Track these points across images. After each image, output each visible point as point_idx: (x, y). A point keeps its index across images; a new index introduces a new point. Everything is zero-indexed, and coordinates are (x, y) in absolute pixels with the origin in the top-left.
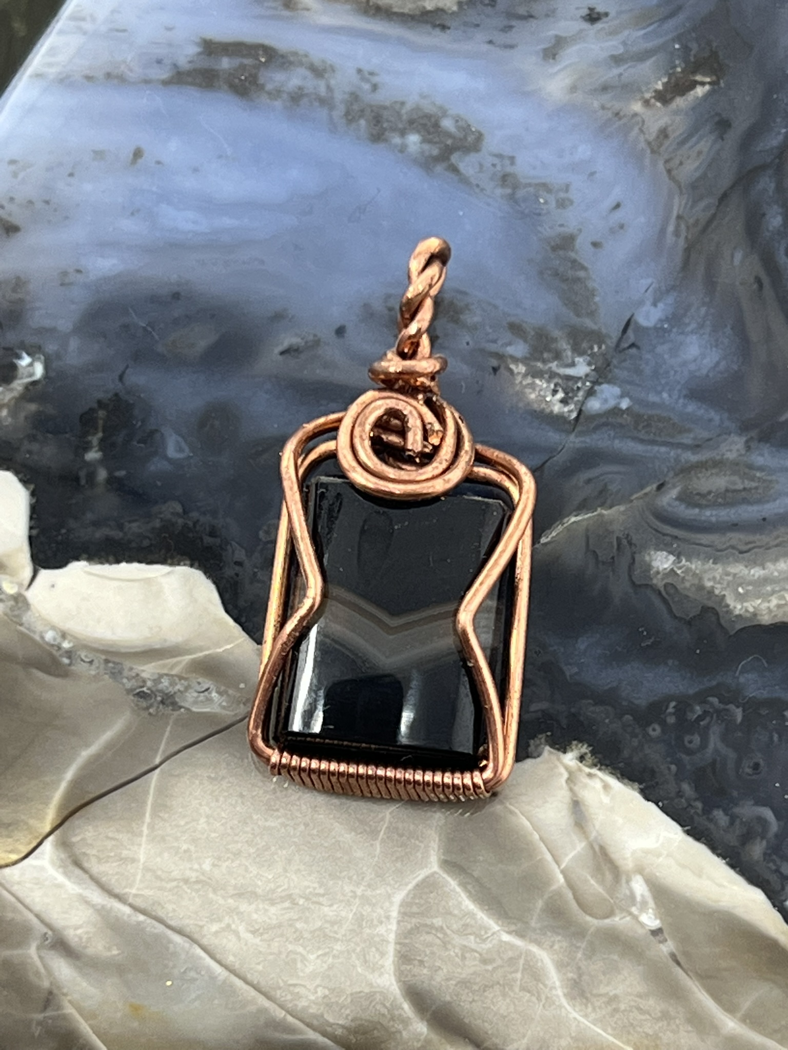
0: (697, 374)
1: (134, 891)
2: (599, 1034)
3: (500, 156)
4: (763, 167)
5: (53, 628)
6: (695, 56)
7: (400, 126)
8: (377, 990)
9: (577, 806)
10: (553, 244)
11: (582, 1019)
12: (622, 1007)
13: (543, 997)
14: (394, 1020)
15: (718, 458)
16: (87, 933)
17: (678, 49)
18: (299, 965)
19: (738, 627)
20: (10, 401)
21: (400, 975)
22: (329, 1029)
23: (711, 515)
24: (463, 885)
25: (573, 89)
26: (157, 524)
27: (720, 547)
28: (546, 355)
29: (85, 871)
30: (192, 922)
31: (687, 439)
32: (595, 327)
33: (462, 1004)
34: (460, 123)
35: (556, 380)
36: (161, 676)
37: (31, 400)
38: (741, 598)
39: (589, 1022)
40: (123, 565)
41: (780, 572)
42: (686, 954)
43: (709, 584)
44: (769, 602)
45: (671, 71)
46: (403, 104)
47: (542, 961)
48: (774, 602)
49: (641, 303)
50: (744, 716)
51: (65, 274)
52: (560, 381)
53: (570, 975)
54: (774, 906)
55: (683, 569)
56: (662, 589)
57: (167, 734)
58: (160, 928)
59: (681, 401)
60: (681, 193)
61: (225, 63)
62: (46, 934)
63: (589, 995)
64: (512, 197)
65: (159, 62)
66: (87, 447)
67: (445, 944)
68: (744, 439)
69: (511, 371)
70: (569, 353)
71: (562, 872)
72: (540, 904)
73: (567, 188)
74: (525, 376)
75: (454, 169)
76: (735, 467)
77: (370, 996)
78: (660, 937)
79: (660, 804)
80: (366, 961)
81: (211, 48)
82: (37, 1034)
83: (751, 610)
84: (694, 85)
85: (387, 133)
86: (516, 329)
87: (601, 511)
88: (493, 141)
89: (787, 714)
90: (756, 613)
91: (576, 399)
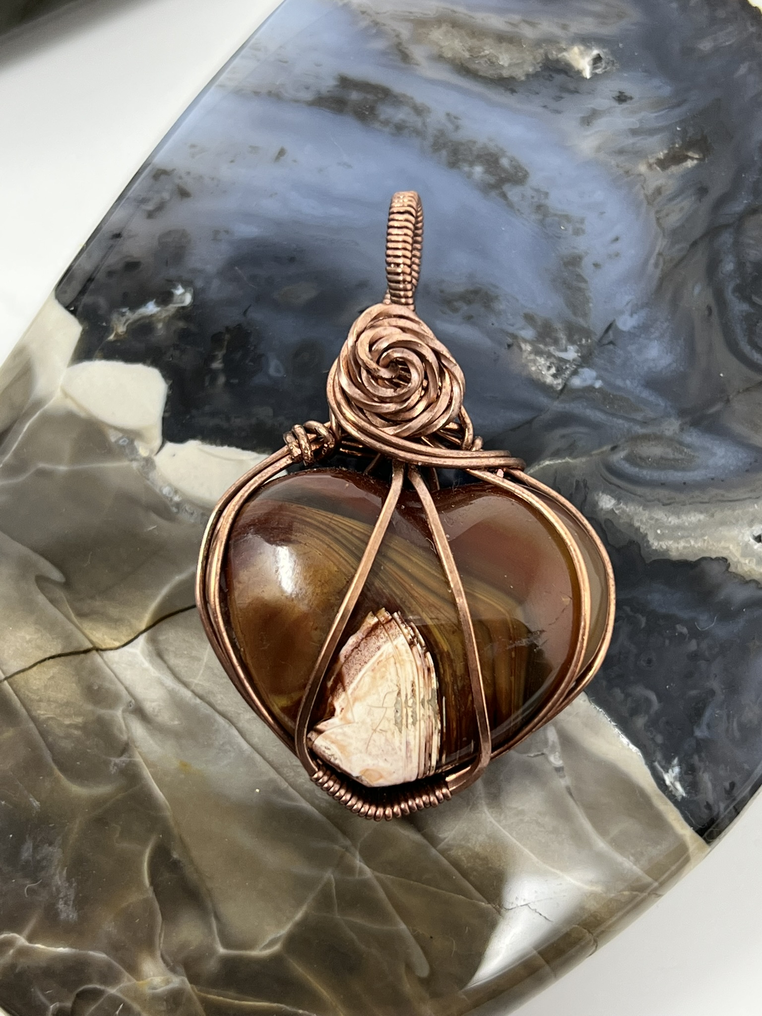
0: (654, 370)
1: (196, 681)
2: (506, 836)
3: (537, 191)
4: (727, 226)
5: (170, 485)
6: (690, 137)
7: (470, 158)
10: (565, 260)
11: (496, 824)
12: (526, 819)
15: (659, 433)
16: (159, 705)
17: (679, 131)
19: (654, 558)
20: (165, 317)
22: (317, 802)
23: (647, 474)
25: (599, 149)
26: (253, 421)
27: (650, 498)
28: (548, 340)
29: (165, 661)
30: (233, 709)
31: (639, 416)
32: (585, 326)
34: (513, 163)
35: (553, 360)
37: (180, 319)
38: (659, 538)
39: (502, 826)
40: (226, 448)
41: (690, 523)
42: (577, 788)
43: (637, 524)
44: (678, 543)
45: (671, 146)
46: (475, 142)
48: (682, 544)
49: (621, 313)
50: (647, 624)
51: (216, 232)
52: (555, 361)
54: (647, 764)
55: (620, 510)
56: (603, 523)
58: (209, 711)
59: (639, 389)
60: (664, 236)
61: (355, 96)
62: (131, 702)
64: (542, 223)
65: (307, 88)
66: (213, 358)
68: (680, 422)
69: (520, 348)
70: (564, 342)
73: (582, 221)
74: (531, 353)
75: (504, 196)
76: (671, 441)
78: (561, 773)
81: (345, 82)
82: (113, 773)
83: (664, 547)
84: (686, 158)
85: (460, 163)
86: (530, 319)
87: (568, 459)
88: (535, 179)
89: (678, 626)
90: (668, 550)
91: (563, 375)
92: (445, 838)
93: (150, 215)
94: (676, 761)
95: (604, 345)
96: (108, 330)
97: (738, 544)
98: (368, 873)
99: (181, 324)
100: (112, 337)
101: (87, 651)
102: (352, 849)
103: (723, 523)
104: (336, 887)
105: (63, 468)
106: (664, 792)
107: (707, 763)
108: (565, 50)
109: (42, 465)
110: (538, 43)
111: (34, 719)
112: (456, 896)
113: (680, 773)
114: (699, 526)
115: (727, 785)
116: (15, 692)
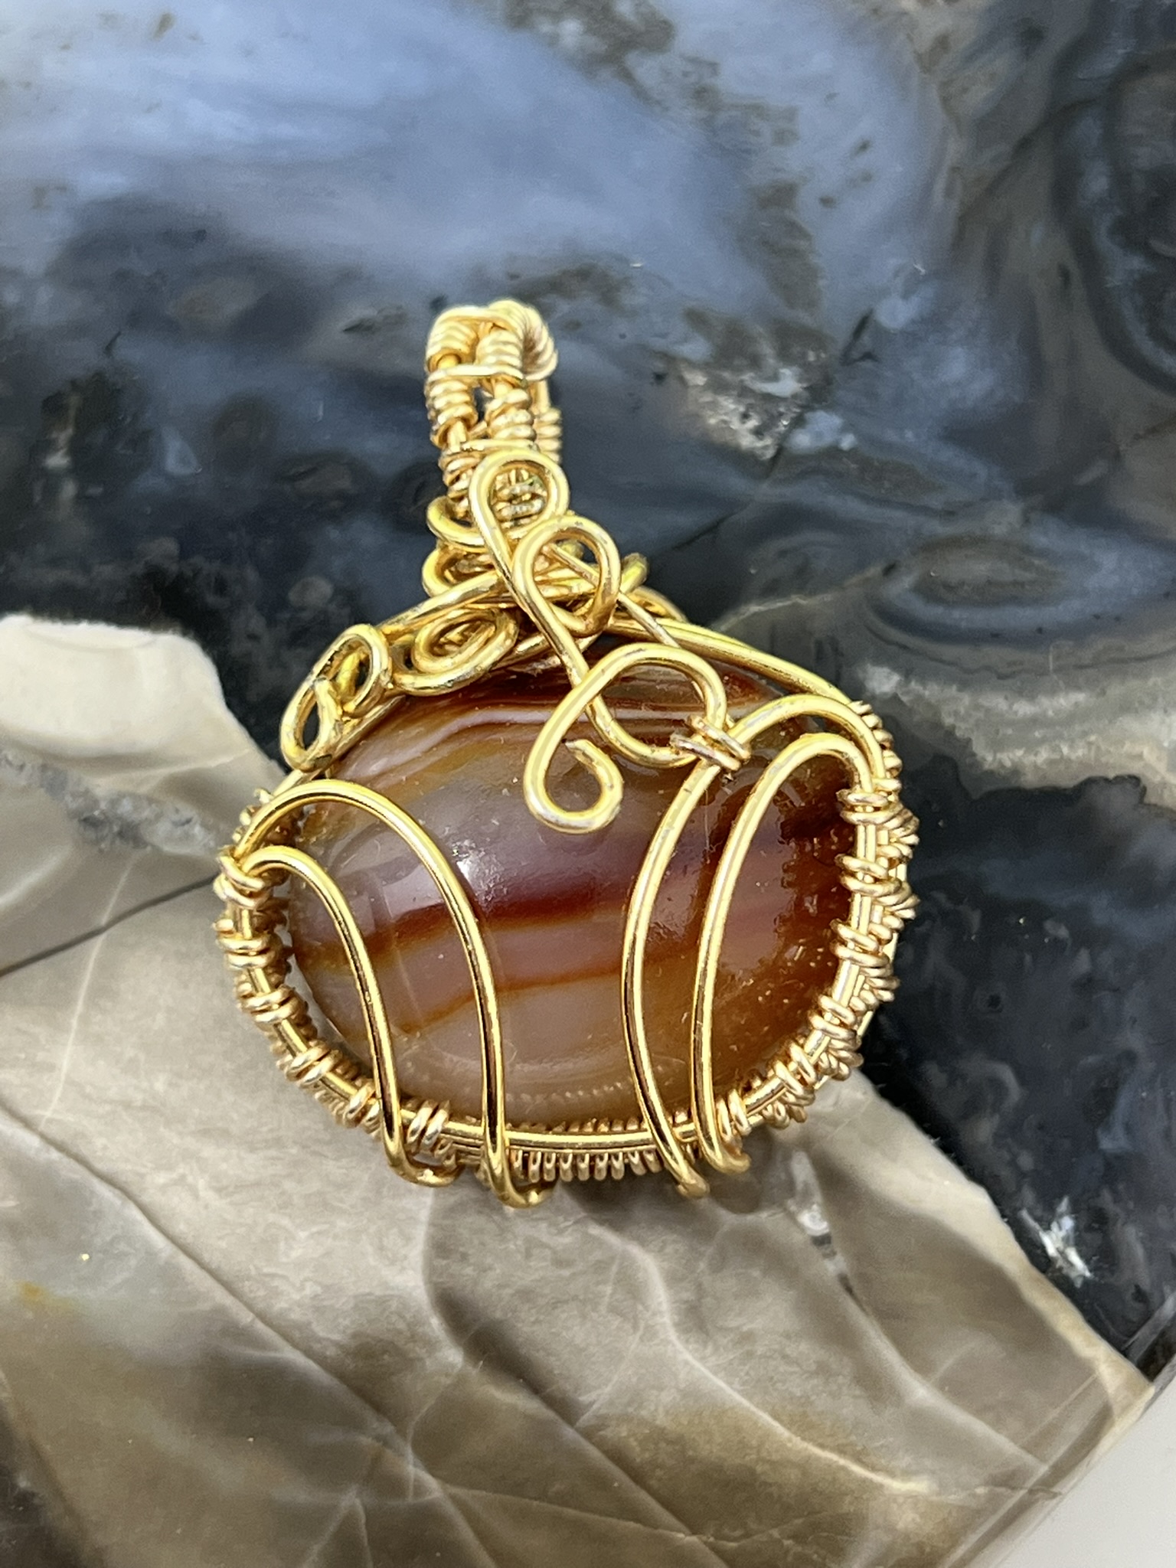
0: (961, 405)
1: (48, 1114)
2: (721, 1390)
3: (694, 61)
4: (1087, 103)
7: (553, 7)
8: (395, 1292)
10: (762, 195)
11: (697, 1364)
12: (760, 1350)
13: (642, 1325)
14: (415, 1342)
15: (978, 533)
18: (282, 1245)
19: (987, 788)
21: (431, 1272)
22: (317, 1347)
23: (962, 618)
26: (139, 568)
27: (971, 666)
28: (738, 360)
30: (129, 1167)
31: (936, 501)
32: (813, 325)
33: (519, 1325)
34: (643, 10)
35: (751, 400)
36: (122, 796)
38: (997, 745)
39: (708, 1368)
40: (83, 625)
41: (1057, 712)
42: (863, 1277)
43: (948, 721)
44: (1036, 754)
47: (646, 1270)
48: (1043, 755)
49: (884, 293)
50: (983, 924)
51: (40, 191)
52: (757, 403)
53: (688, 1295)
54: (1003, 1216)
55: (912, 696)
57: (123, 879)
58: (78, 1173)
59: (932, 443)
60: (960, 132)
63: (709, 1327)
64: (708, 123)
66: (48, 447)
67: (503, 1233)
68: (1021, 507)
69: (682, 380)
70: (771, 361)
73: (791, 114)
74: (705, 389)
75: (627, 76)
76: (1005, 547)
77: (382, 1302)
78: (826, 1249)
80: (381, 1248)
83: (1008, 764)
85: (533, 18)
86: (697, 319)
87: (797, 599)
88: (690, 38)
89: (1048, 925)
90: (1016, 772)
91: (777, 430)
92: (591, 1404)
94: (1064, 1205)
95: (855, 361)
97: (1160, 748)
98: (434, 1489)
102: (398, 1441)
103: (1126, 707)
104: (368, 1525)
106: (1043, 1271)
107: (1131, 1205)
112: (623, 1523)
113: (1076, 1229)
114: (1077, 715)
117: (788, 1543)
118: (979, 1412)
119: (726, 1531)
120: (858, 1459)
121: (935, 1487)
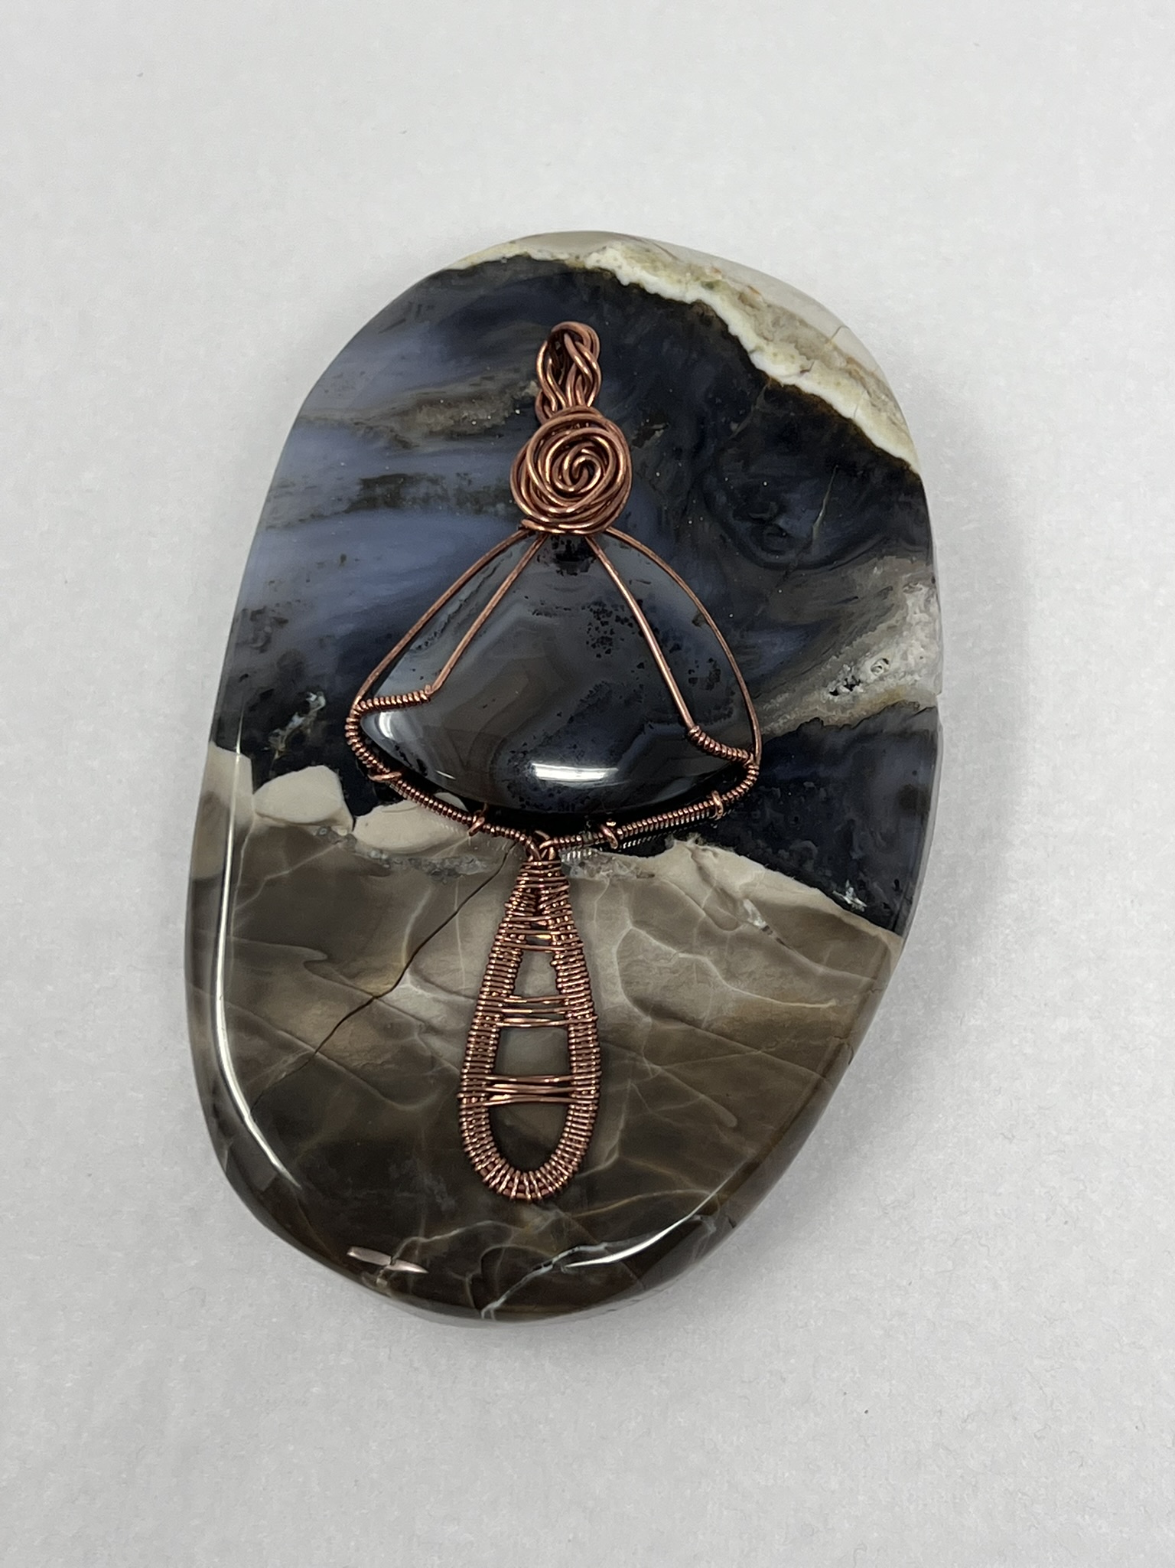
1: (463, 987)
2: (749, 996)
4: (706, 470)
5: (375, 849)
6: (650, 414)
7: (491, 501)
8: (619, 1006)
9: (701, 869)
11: (737, 990)
12: (757, 976)
13: (711, 983)
16: (443, 1018)
17: (638, 413)
20: (312, 722)
21: (626, 992)
24: (648, 933)
29: (432, 983)
33: (668, 999)
36: (444, 860)
37: (322, 719)
39: (741, 990)
42: (785, 937)
45: (639, 427)
46: (489, 487)
47: (706, 963)
48: (781, 721)
50: (781, 791)
51: (321, 640)
53: (724, 966)
54: (827, 895)
57: (457, 892)
60: (664, 498)
61: (378, 491)
62: (420, 1026)
63: (737, 975)
65: (340, 500)
67: (649, 969)
71: (704, 909)
72: (695, 931)
78: (769, 931)
79: (748, 855)
81: (367, 483)
84: (653, 431)
85: (485, 507)
89: (805, 784)
92: (704, 1018)
93: (262, 650)
94: (848, 884)
96: (271, 752)
98: (659, 1069)
99: (324, 723)
100: (277, 756)
101: (370, 1002)
102: (639, 1058)
103: (804, 693)
104: (640, 1091)
105: (285, 873)
106: (849, 910)
107: (871, 875)
108: (525, 387)
109: (269, 877)
110: (502, 392)
111: (354, 1071)
112: (733, 1056)
113: (855, 890)
114: (787, 703)
115: (894, 885)
116: (329, 1058)
117: (793, 1041)
118: (845, 969)
119: (769, 1045)
120: (807, 1002)
121: (838, 1001)
